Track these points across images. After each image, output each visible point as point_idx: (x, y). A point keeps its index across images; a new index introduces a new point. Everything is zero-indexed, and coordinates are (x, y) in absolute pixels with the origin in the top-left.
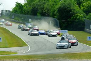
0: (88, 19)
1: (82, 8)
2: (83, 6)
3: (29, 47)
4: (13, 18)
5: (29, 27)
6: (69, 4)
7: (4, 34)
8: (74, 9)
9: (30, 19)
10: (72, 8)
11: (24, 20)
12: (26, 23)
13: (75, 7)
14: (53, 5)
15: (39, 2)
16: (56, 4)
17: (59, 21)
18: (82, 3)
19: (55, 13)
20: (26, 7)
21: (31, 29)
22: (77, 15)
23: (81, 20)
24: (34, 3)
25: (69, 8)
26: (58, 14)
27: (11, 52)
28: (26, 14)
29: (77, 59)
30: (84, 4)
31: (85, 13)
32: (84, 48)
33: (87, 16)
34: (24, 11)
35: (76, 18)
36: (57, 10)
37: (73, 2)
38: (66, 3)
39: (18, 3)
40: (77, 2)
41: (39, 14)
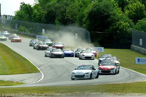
0: (136, 29)
1: (127, 12)
2: (128, 9)
3: (42, 75)
4: (16, 28)
5: (47, 44)
6: (107, 7)
7: (2, 53)
8: (114, 14)
9: (43, 30)
10: (110, 12)
11: (34, 30)
12: (37, 36)
13: (115, 10)
14: (81, 7)
15: (58, 2)
16: (85, 5)
17: (90, 32)
18: (127, 4)
19: (84, 20)
20: (38, 10)
21: (51, 47)
22: (119, 23)
23: (126, 32)
24: (51, 3)
25: (105, 12)
26: (88, 22)
27: (13, 82)
28: (37, 22)
29: (119, 93)
30: (130, 6)
31: (131, 21)
32: (130, 76)
33: (135, 24)
34: (35, 16)
35: (117, 29)
36: (86, 16)
37: (113, 2)
38: (101, 5)
39: (24, 4)
40: (119, 3)
41: (58, 22)
